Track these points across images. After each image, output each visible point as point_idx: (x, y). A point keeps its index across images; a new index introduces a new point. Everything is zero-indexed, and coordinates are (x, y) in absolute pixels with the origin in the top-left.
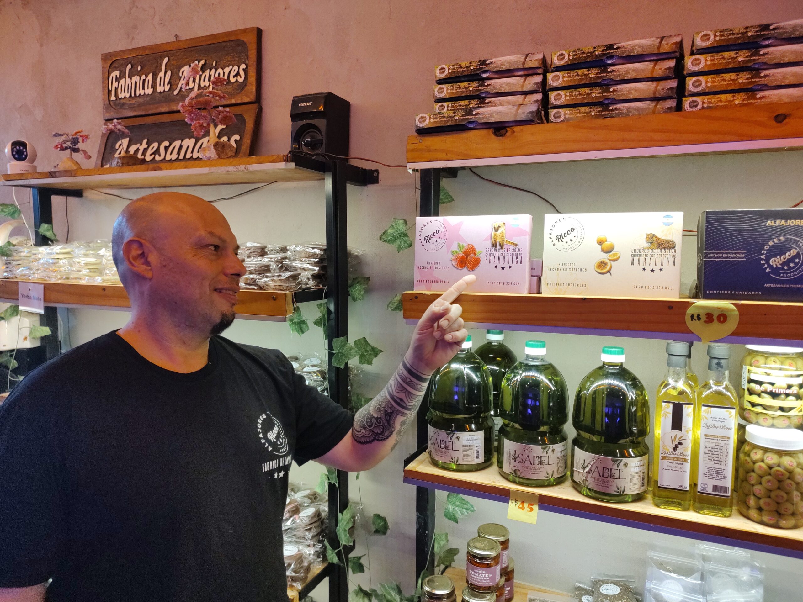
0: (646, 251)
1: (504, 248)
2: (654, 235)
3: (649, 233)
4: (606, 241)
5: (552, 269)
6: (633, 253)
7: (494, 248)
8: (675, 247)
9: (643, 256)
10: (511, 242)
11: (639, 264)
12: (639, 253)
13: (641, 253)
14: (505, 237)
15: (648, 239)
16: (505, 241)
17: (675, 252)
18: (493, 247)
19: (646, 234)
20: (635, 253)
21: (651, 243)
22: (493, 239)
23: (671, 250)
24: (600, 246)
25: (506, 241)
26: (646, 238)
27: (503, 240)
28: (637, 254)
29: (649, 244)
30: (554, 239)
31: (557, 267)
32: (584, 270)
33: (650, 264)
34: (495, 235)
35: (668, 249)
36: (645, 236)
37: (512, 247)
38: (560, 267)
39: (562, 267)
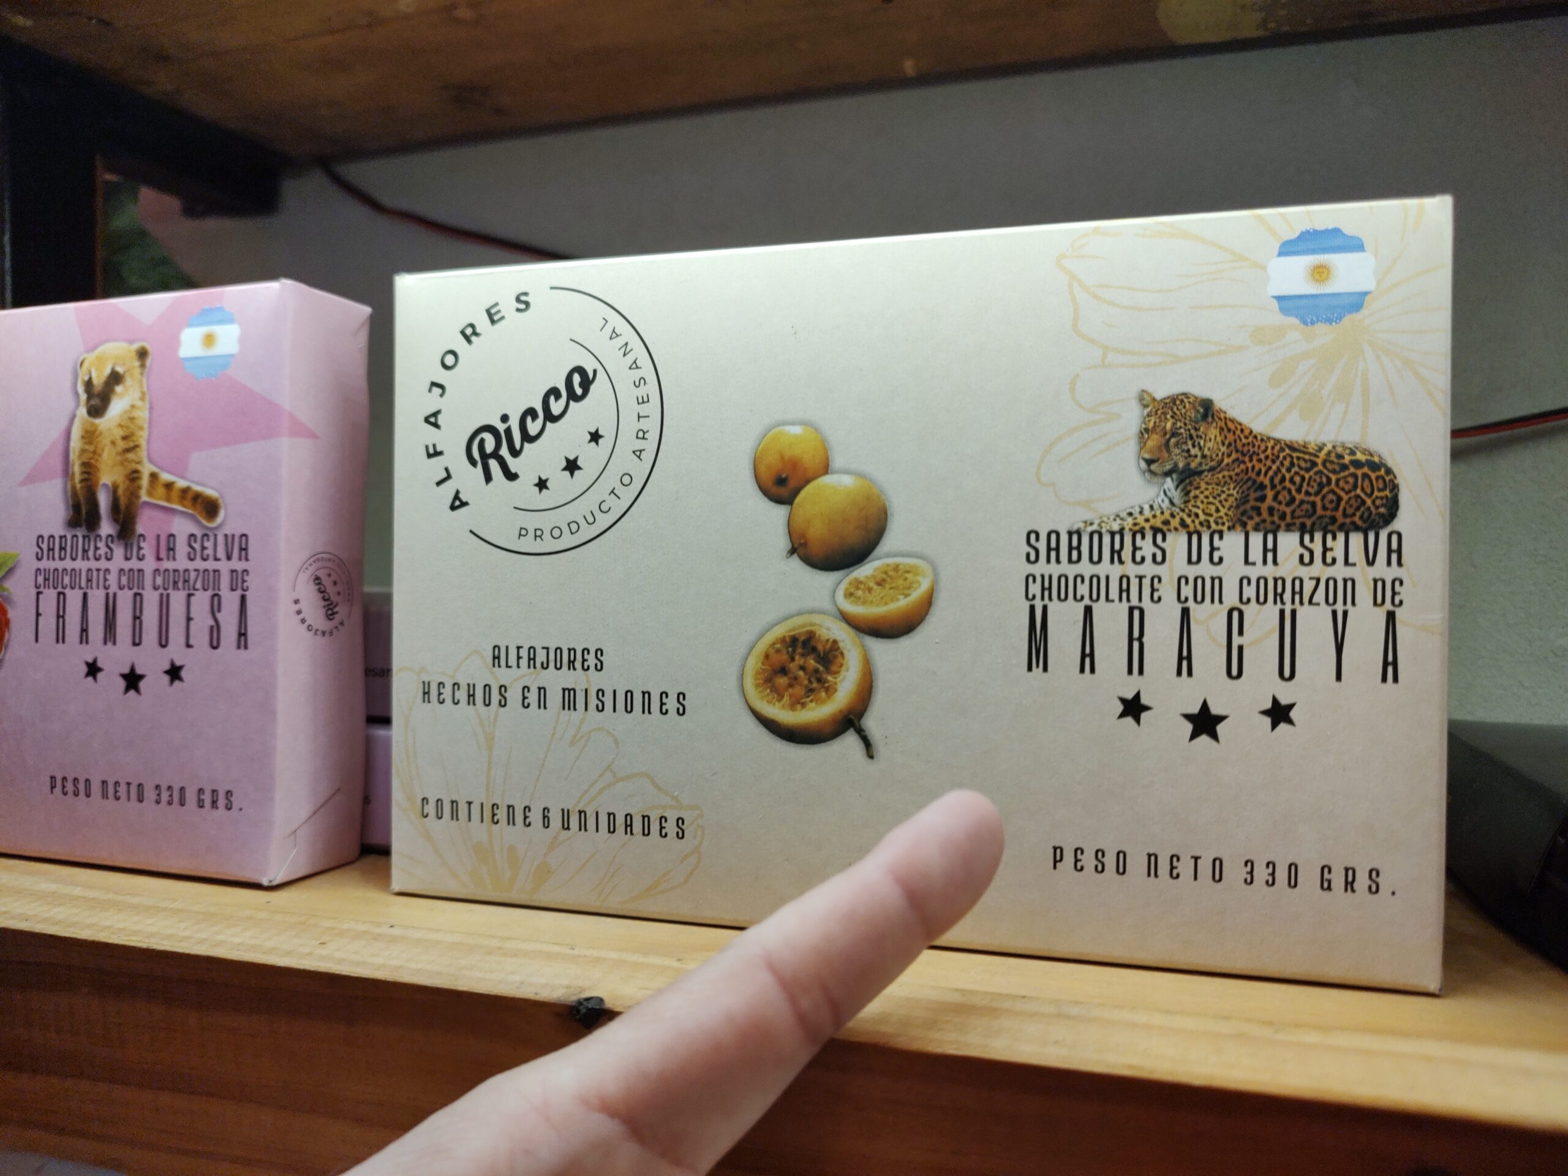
0: (1147, 547)
1: (140, 529)
2: (1207, 409)
3: (1161, 392)
4: (825, 469)
5: (447, 692)
6: (1041, 568)
7: (80, 532)
8: (1392, 507)
9: (1124, 591)
10: (181, 483)
11: (1087, 659)
12: (1085, 568)
13: (1105, 568)
14: (143, 453)
15: (1154, 441)
16: (145, 482)
17: (1396, 553)
18: (73, 522)
19: (1144, 399)
20: (1054, 570)
21: (1186, 477)
22: (77, 469)
23: (1356, 539)
24: (780, 513)
25: (154, 476)
26: (1145, 433)
27: (134, 477)
28: (1071, 571)
29: (1169, 484)
30: (455, 456)
31: (481, 673)
32: (671, 704)
33: (1185, 661)
34: (90, 436)
35: (1329, 527)
36: (1132, 418)
37: (183, 527)
38: (503, 675)
39: (516, 677)
